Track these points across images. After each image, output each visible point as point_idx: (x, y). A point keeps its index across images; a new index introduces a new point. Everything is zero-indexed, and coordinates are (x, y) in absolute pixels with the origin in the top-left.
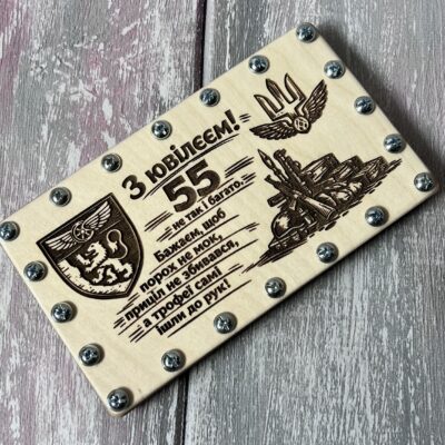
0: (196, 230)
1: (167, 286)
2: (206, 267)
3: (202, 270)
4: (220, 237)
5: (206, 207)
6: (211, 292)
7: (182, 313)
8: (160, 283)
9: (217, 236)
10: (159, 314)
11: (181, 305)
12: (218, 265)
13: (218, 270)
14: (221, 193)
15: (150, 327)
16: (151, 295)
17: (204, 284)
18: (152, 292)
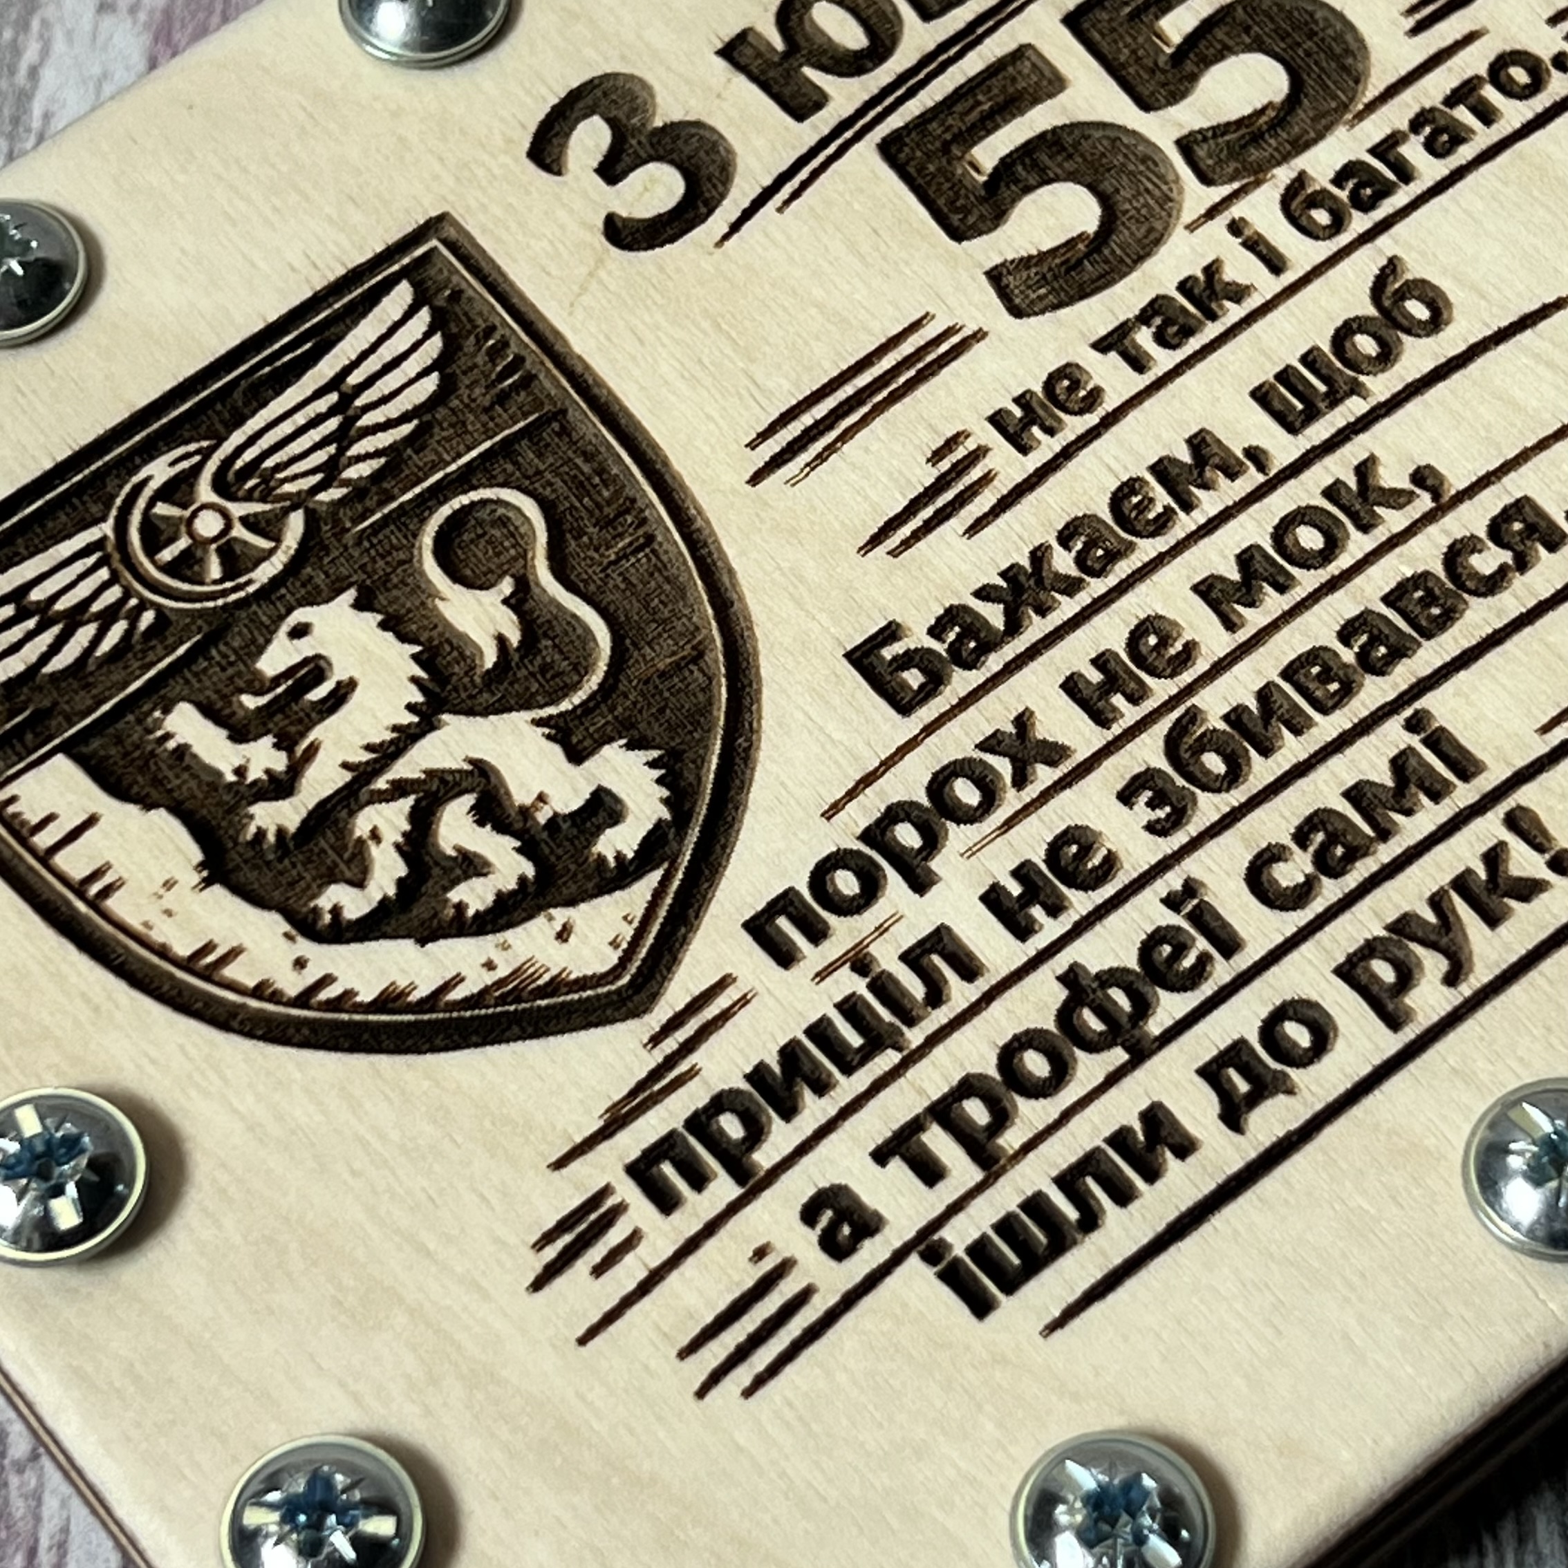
0: (1200, 443)
1: (993, 899)
2: (1328, 727)
3: (1293, 749)
4: (1423, 477)
5: (1275, 263)
6: (1403, 926)
7: (1155, 1117)
8: (920, 882)
9: (1392, 476)
10: (938, 1141)
11: (1140, 1053)
12: (1436, 703)
13: (1439, 741)
14: (1386, 148)
15: (872, 1253)
16: (850, 983)
17: (1326, 866)
18: (860, 962)
